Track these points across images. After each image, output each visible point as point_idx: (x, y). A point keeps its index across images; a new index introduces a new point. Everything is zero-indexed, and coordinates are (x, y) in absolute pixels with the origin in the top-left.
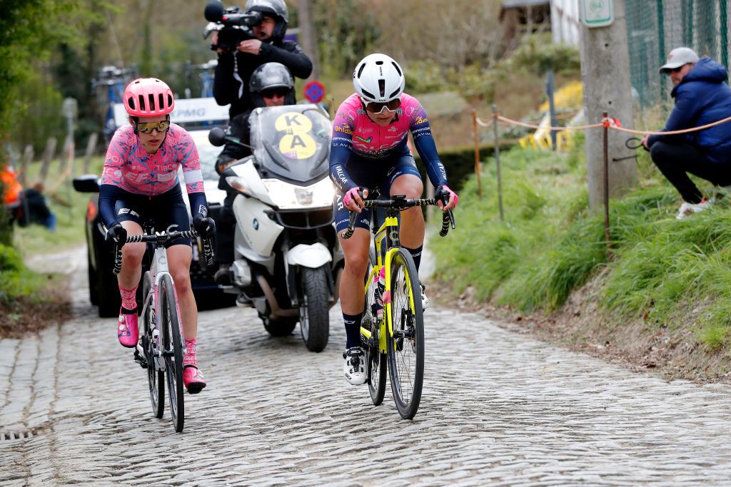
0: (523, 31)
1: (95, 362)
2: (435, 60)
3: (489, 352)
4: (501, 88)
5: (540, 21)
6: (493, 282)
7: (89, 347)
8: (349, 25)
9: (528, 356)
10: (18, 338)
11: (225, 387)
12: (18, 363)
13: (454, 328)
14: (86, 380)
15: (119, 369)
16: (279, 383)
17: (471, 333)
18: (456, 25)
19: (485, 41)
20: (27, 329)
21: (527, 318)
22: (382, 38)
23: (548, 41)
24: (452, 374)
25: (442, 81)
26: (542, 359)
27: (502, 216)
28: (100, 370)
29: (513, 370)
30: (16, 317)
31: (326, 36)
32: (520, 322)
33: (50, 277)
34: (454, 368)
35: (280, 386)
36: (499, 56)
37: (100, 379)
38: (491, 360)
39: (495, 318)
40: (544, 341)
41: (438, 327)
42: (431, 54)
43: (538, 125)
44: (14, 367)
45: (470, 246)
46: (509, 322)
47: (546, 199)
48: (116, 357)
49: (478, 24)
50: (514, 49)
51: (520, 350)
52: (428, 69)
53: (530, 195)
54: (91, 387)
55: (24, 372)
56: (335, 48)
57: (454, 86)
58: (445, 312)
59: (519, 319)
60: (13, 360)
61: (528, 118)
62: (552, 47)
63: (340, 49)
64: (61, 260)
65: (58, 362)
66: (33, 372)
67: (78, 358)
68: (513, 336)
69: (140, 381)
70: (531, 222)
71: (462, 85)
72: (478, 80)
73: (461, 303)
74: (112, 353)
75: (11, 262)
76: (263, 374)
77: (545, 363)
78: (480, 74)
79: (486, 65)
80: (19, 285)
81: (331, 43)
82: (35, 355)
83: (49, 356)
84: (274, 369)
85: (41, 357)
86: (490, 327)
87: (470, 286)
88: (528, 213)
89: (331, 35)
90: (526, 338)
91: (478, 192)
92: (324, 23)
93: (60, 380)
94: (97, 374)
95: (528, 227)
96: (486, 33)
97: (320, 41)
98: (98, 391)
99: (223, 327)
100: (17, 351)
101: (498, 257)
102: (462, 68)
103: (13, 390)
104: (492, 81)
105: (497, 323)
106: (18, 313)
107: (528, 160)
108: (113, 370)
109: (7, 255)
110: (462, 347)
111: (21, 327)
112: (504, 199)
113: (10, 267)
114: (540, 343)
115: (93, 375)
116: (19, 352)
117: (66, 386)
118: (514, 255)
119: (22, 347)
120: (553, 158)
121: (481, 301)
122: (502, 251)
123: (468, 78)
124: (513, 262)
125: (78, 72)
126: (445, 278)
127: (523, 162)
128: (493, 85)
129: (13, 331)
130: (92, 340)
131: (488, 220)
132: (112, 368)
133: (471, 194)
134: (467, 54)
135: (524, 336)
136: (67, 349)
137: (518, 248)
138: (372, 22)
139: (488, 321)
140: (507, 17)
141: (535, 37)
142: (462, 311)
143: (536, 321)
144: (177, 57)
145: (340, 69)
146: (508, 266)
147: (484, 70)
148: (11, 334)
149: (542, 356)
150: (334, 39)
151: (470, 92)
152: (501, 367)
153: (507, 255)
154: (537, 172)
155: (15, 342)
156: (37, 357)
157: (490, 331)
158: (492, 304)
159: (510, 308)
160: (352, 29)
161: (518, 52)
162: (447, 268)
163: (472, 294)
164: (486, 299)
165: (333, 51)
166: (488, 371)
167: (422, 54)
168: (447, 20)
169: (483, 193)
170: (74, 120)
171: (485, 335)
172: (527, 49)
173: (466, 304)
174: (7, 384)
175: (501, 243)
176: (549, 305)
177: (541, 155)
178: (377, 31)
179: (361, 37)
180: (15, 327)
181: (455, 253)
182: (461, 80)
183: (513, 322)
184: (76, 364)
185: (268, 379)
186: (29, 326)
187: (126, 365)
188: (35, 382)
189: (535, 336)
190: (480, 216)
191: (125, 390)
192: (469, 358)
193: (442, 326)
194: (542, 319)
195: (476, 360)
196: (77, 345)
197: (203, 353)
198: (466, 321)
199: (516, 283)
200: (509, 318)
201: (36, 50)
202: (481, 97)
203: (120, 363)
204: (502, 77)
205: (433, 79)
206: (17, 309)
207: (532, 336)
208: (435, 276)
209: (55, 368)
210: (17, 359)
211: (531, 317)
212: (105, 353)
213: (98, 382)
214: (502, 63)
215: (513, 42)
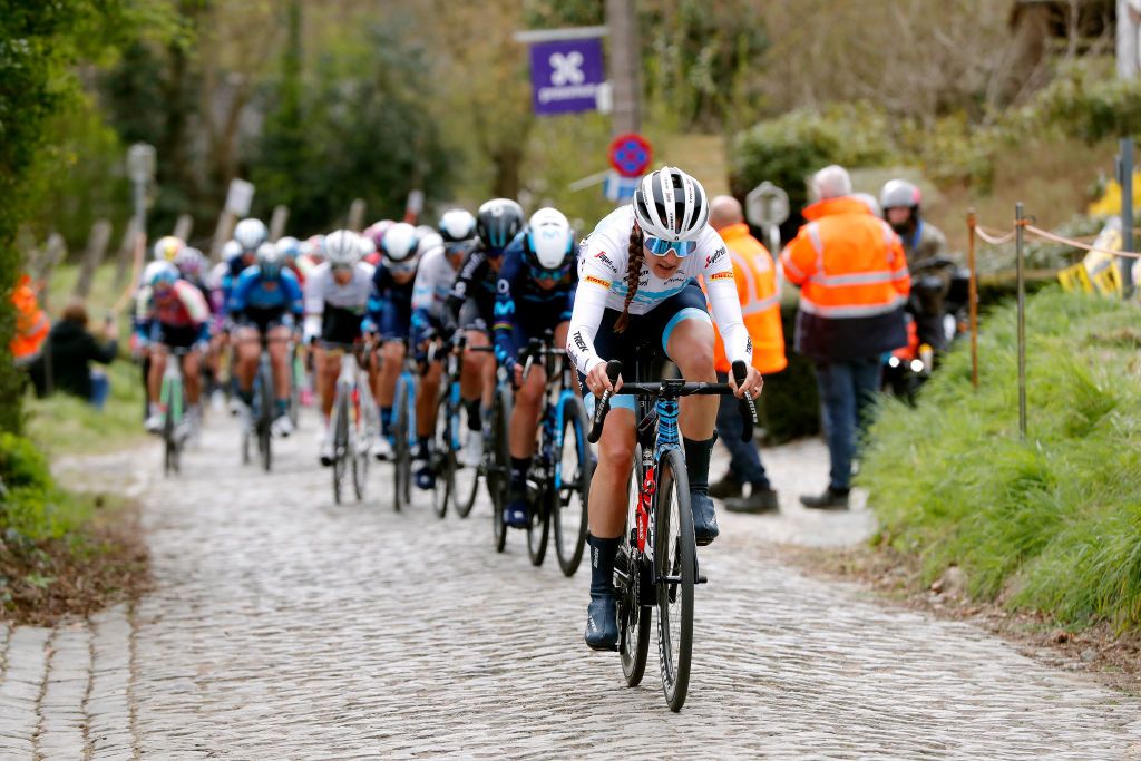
0: (1060, 52)
1: (209, 681)
2: (874, 100)
3: (1006, 705)
4: (1011, 164)
5: (1096, 32)
6: (1003, 560)
7: (196, 651)
8: (706, 24)
9: (1089, 719)
10: (48, 625)
11: (478, 745)
12: (52, 677)
13: (931, 651)
14: (194, 717)
15: (259, 698)
16: (589, 745)
17: (965, 663)
18: (923, 35)
19: (979, 69)
20: (65, 608)
21: (1077, 639)
22: (771, 54)
23: (1107, 75)
24: (937, 747)
25: (889, 145)
26: (1120, 727)
27: (1023, 426)
28: (222, 698)
29: (1062, 746)
30: (43, 582)
31: (659, 44)
32: (1063, 646)
33: (99, 502)
34: (940, 735)
35: (590, 750)
36: (1007, 100)
37: (221, 717)
38: (1012, 721)
39: (1012, 635)
40: (1118, 688)
41: (898, 646)
42: (867, 89)
43: (1091, 244)
44: (43, 685)
45: (956, 483)
46: (1041, 645)
47: (1116, 396)
48: (252, 674)
49: (966, 33)
50: (1038, 87)
51: (1070, 705)
52: (861, 119)
53: (1084, 387)
54: (206, 733)
55: (66, 695)
56: (676, 68)
57: (911, 156)
58: (905, 617)
59: (1062, 640)
60: (42, 670)
61: (1068, 229)
62: (1117, 86)
63: (686, 72)
64: (114, 468)
65: (133, 679)
66: (84, 696)
67: (172, 672)
68: (1051, 675)
69: (304, 725)
70: (1084, 443)
71: (929, 154)
72: (963, 147)
73: (934, 598)
74: (242, 664)
75: (25, 468)
76: (554, 723)
77: (1128, 736)
78: (967, 134)
79: (978, 116)
80: (41, 517)
81: (668, 59)
82: (86, 661)
83: (115, 664)
84: (575, 715)
85: (99, 666)
86: (1002, 652)
87: (953, 565)
88: (1077, 424)
89: (668, 44)
90: (1081, 680)
91: (972, 376)
92: (656, 18)
93: (142, 714)
94: (215, 706)
95: (1078, 453)
96: (984, 52)
97: (648, 52)
98: (221, 742)
99: (463, 622)
100: (49, 650)
101: (1016, 509)
102: (929, 120)
103: (46, 731)
104: (989, 149)
105: (1016, 645)
106: (44, 575)
107: (1072, 315)
108: (247, 699)
109: (19, 454)
110: (949, 691)
111: (53, 602)
112: (1029, 392)
113: (24, 480)
114: (1111, 693)
115: (207, 707)
116: (52, 654)
117: (155, 728)
118: (1050, 508)
119: (57, 644)
120: (1124, 313)
121: (977, 597)
122: (1024, 498)
123: (942, 142)
124: (1047, 521)
125: (154, 90)
126: (899, 545)
127: (1063, 318)
128: (992, 157)
129: (37, 611)
130: (200, 636)
131: (991, 433)
132: (245, 696)
133: (956, 379)
134: (940, 92)
135: (1074, 675)
136: (150, 653)
137: (1057, 492)
138: (751, 20)
139: (997, 641)
140: (1026, 22)
141: (1083, 64)
142: (940, 615)
143: (1097, 646)
144: (353, 71)
145: (683, 111)
146: (1037, 529)
147: (974, 128)
148: (34, 615)
149: (1118, 721)
150: (674, 51)
151: (945, 170)
152: (1036, 738)
153: (1033, 507)
154: (1093, 339)
155: (45, 633)
156: (89, 666)
157: (1004, 661)
158: (1001, 604)
159: (1039, 615)
160: (712, 32)
161: (1046, 95)
162: (905, 525)
163: (958, 583)
164: (989, 594)
165: (670, 75)
166: (1008, 744)
167: (849, 90)
168: (904, 22)
169: (980, 379)
170: (148, 187)
171: (993, 669)
172: (1068, 88)
173: (945, 601)
174: (33, 718)
175: (1023, 482)
176: (1124, 613)
177: (1100, 306)
178: (761, 38)
179: (729, 48)
180: (40, 601)
181: (925, 497)
182: (928, 145)
183: (1050, 646)
184: (171, 684)
185: (566, 735)
186: (69, 601)
187: (273, 689)
188: (90, 717)
189: (1098, 679)
190: (977, 424)
191: (275, 741)
192: (967, 715)
193: (905, 645)
194: (1108, 641)
195: (980, 718)
196: (170, 645)
197: (427, 674)
198: (952, 637)
199: (1052, 568)
200: (1040, 636)
201: (93, 46)
202: (967, 181)
203: (260, 685)
204: (1012, 143)
205: (870, 140)
206: (41, 565)
207: (1091, 676)
208: (877, 542)
209: (129, 690)
210: (49, 667)
211: (1084, 636)
212: (229, 664)
213: (218, 723)
214: (1011, 113)
215: (1037, 71)
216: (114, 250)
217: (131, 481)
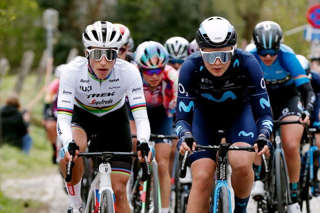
33: (27, 205)
216: (35, 67)
217: (44, 193)
